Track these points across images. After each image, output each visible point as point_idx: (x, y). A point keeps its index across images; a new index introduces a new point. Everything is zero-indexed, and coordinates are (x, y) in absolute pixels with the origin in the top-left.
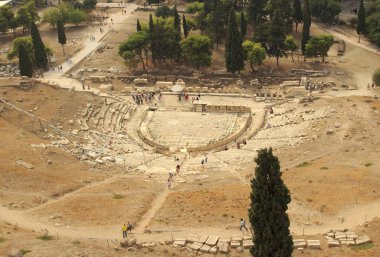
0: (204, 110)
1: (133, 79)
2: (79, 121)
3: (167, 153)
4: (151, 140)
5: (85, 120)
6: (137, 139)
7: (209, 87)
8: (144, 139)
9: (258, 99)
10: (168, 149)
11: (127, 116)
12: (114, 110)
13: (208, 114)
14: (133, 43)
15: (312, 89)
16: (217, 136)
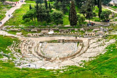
0: (63, 42)
1: (31, 30)
2: (10, 49)
3: (51, 60)
4: (43, 55)
5: (13, 48)
6: (37, 56)
7: (64, 32)
8: (40, 55)
9: (85, 36)
10: (51, 59)
11: (31, 46)
12: (25, 44)
13: (65, 44)
14: (29, 15)
15: (105, 32)
16: (71, 52)
